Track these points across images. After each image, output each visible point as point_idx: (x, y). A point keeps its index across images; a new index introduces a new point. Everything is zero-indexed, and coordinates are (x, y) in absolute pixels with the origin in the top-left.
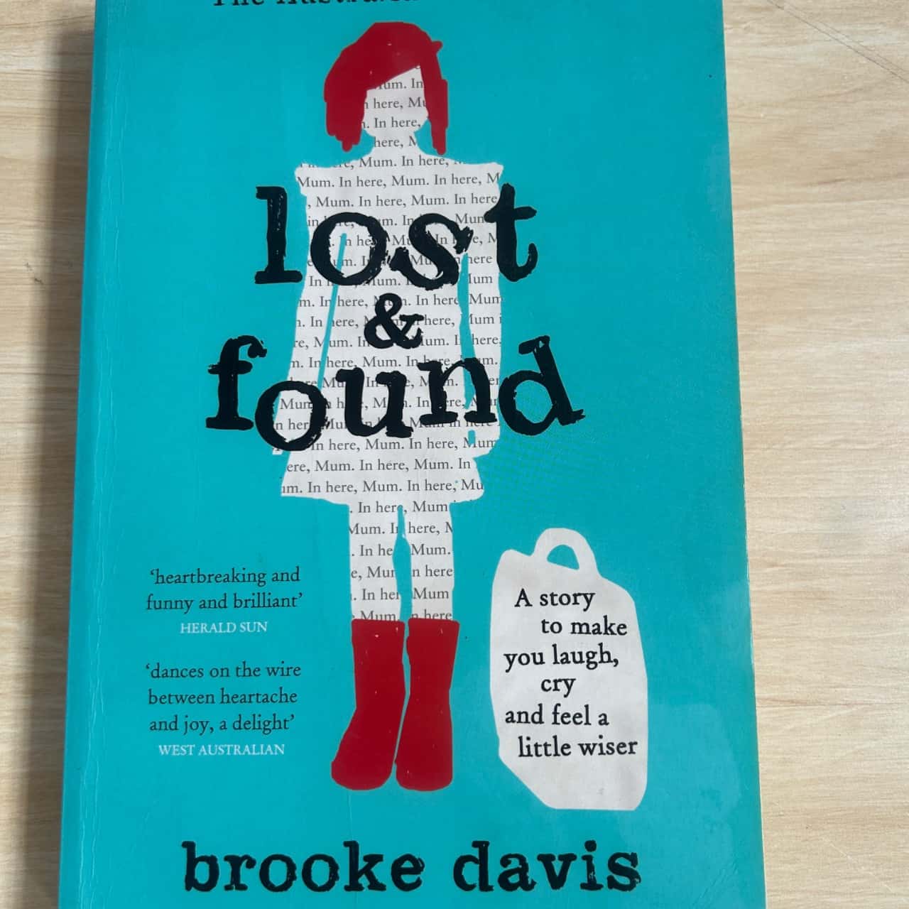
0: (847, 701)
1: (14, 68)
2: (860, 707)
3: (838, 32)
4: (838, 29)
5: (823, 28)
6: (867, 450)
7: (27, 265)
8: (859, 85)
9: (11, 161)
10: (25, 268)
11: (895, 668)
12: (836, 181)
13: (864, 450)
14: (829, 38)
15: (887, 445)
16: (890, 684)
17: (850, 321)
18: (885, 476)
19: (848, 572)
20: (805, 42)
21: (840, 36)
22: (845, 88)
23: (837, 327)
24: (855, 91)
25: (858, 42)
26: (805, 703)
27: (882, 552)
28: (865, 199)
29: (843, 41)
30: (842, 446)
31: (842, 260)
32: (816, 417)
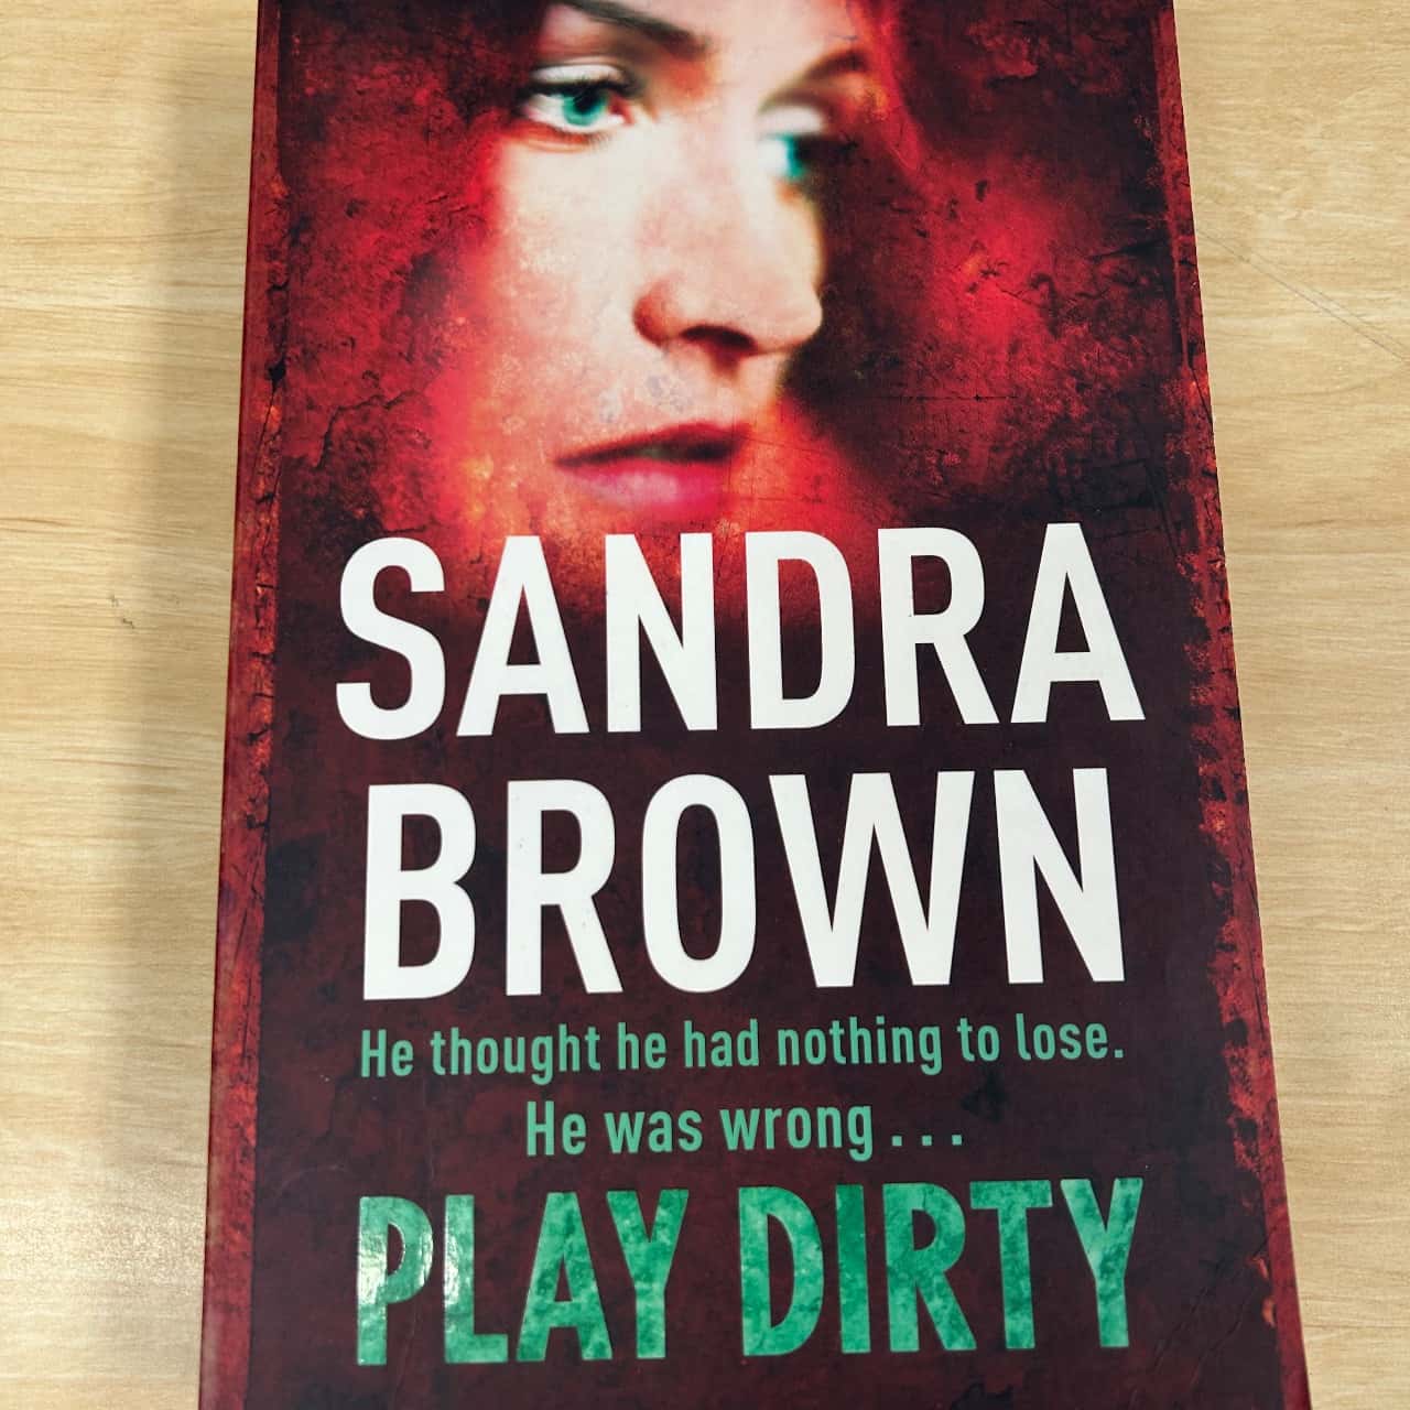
0: (1322, 1321)
1: (109, 303)
2: (1342, 1332)
3: (1330, 300)
4: (1328, 294)
5: (1307, 292)
6: (1361, 933)
7: (113, 600)
8: (1359, 380)
9: (95, 440)
10: (109, 602)
11: (1398, 1273)
12: (1321, 522)
13: (1355, 932)
14: (1315, 308)
15: (1392, 926)
16: (1390, 1297)
17: (1340, 735)
18: (1388, 974)
19: (1329, 1120)
20: (1282, 312)
21: (1332, 306)
22: (1338, 383)
23: (1321, 744)
24: (1353, 388)
25: (1358, 316)
27: (1380, 1092)
28: (1365, 552)
29: (1336, 313)
30: (1324, 925)
31: (1329, 642)
32: (1286, 880)
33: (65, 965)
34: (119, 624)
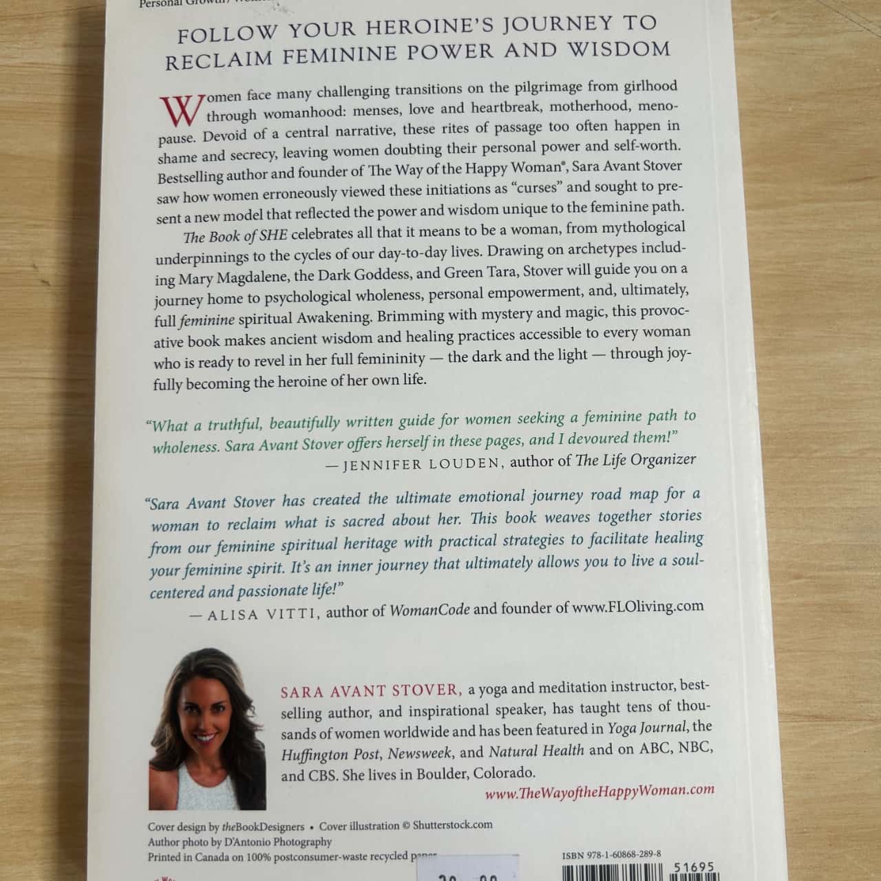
0: (872, 716)
1: (18, 61)
3: (870, 22)
4: (870, 19)
7: (34, 266)
9: (15, 157)
10: (31, 269)
12: (866, 178)
14: (861, 28)
19: (875, 584)
20: (836, 32)
21: (871, 26)
22: (877, 81)
23: (866, 332)
26: (829, 719)
29: (874, 31)
30: (870, 454)
31: (872, 261)
32: (844, 425)
33: (18, 514)
34: (40, 283)
